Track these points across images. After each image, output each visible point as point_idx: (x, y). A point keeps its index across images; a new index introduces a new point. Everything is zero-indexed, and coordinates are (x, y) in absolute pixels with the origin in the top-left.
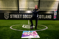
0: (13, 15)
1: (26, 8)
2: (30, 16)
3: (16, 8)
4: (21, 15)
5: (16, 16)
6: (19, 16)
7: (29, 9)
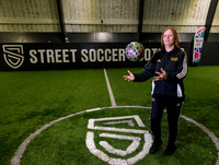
0: (42, 51)
1: (92, 22)
2: (109, 55)
3: (50, 21)
4: (73, 51)
5: (53, 55)
6: (65, 56)
7: (102, 27)
